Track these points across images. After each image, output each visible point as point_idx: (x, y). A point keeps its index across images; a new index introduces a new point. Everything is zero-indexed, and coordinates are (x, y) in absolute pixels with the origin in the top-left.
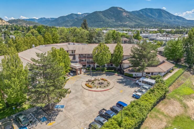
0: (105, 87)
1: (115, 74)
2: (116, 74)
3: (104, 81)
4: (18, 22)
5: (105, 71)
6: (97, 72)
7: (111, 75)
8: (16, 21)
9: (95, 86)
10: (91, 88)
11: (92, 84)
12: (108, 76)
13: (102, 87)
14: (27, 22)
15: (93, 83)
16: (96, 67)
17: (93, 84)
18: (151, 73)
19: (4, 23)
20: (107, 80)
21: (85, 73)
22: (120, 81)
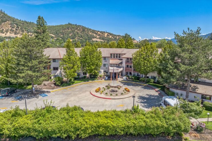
1: (156, 89)
17: (106, 89)
20: (129, 91)
21: (124, 80)
22: (147, 97)
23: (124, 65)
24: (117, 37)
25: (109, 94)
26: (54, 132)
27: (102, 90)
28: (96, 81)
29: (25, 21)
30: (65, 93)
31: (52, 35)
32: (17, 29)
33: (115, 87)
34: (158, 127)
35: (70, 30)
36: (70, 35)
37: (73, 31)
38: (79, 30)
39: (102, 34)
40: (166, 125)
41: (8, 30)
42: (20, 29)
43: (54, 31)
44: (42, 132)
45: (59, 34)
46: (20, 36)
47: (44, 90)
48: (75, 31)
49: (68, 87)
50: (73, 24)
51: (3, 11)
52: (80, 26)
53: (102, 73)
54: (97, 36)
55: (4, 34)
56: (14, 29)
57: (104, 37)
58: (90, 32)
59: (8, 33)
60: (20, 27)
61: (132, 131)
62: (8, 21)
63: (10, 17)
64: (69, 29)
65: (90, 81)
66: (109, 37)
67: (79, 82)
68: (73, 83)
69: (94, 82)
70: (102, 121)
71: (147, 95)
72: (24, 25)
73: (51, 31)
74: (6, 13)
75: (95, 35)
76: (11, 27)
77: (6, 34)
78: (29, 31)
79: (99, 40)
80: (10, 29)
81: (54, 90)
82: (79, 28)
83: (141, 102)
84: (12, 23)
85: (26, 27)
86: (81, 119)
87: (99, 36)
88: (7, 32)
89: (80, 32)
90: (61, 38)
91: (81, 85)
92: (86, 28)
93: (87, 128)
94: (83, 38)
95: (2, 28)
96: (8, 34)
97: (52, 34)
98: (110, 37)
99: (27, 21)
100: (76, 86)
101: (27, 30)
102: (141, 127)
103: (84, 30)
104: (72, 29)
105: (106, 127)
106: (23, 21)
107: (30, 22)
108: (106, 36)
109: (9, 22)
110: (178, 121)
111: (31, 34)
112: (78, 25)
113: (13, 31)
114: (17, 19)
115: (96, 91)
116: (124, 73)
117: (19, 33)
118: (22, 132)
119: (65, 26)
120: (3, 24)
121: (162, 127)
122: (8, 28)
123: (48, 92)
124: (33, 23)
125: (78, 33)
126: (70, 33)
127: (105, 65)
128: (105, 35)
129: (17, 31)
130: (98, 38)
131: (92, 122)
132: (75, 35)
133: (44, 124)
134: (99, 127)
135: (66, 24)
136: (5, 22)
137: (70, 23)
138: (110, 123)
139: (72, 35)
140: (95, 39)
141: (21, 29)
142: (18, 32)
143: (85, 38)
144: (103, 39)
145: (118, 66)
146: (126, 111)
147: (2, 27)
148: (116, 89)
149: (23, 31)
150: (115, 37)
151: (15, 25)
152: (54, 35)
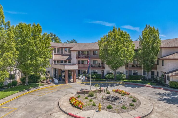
0: (124, 108)
1: (146, 85)
2: (149, 85)
3: (122, 95)
5: (123, 81)
6: (106, 82)
7: (137, 87)
9: (94, 105)
10: (79, 107)
11: (86, 98)
12: (130, 88)
13: (114, 107)
15: (90, 96)
16: (105, 73)
17: (89, 98)
145: (64, 63)
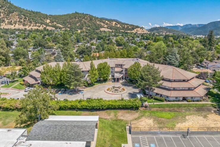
4: (159, 30)
8: (158, 29)
14: (167, 30)
15: (114, 88)
18: (160, 95)
19: (144, 31)
20: (124, 90)
21: (123, 82)
22: (133, 93)
23: (124, 72)
24: (126, 26)
25: (114, 92)
26: (95, 107)
27: (110, 89)
28: (107, 83)
29: (31, 11)
30: (92, 91)
31: (60, 26)
32: (25, 20)
33: (117, 88)
34: (129, 105)
35: (78, 19)
36: (78, 25)
37: (80, 21)
38: (86, 19)
39: (110, 22)
40: (132, 105)
41: (16, 21)
42: (27, 20)
43: (61, 21)
44: (91, 107)
45: (66, 24)
46: (28, 27)
47: (80, 89)
48: (82, 20)
49: (92, 87)
50: (80, 13)
51: (9, 1)
52: (87, 15)
53: (110, 77)
54: (104, 25)
55: (13, 26)
56: (22, 20)
57: (112, 26)
58: (98, 21)
59: (17, 24)
60: (27, 18)
61: (121, 106)
62: (15, 11)
63: (16, 7)
64: (76, 19)
65: (104, 83)
66: (117, 26)
67: (97, 84)
68: (94, 84)
69: (106, 84)
70: (111, 103)
71: (133, 92)
72: (31, 15)
73: (58, 21)
74: (12, 3)
75: (102, 24)
76: (19, 19)
77: (15, 26)
78: (36, 21)
79: (106, 30)
80: (18, 20)
81: (85, 89)
82: (86, 17)
83: (129, 96)
84: (19, 14)
85: (33, 18)
86: (103, 103)
87: (107, 25)
88: (15, 24)
89: (87, 21)
90: (69, 28)
91: (99, 86)
92: (93, 17)
93: (105, 106)
94: (90, 27)
95: (10, 20)
96: (17, 26)
97: (60, 24)
98: (119, 26)
99: (34, 11)
100: (96, 87)
101: (35, 20)
102: (124, 105)
103: (91, 19)
104: (80, 18)
105: (112, 105)
106: (29, 11)
107: (37, 12)
108: (114, 26)
109: (17, 13)
110: (137, 103)
111: (39, 25)
112: (85, 14)
113: (21, 22)
114: (24, 9)
115: (108, 90)
116: (124, 77)
117: (27, 25)
118: (84, 107)
119: (72, 15)
120: (11, 15)
121: (131, 105)
122: (16, 20)
123: (83, 90)
124: (39, 13)
125: (85, 22)
126: (78, 22)
127: (112, 72)
128: (113, 24)
129: (24, 22)
130: (106, 28)
131: (107, 104)
132: (82, 25)
133: (91, 104)
134: (110, 105)
135: (73, 13)
136: (12, 13)
137: (77, 12)
138: (114, 104)
139: (79, 25)
140: (103, 28)
141: (29, 20)
142: (26, 23)
143: (93, 27)
144: (111, 28)
145: (121, 72)
146: (119, 100)
147: (10, 18)
148: (118, 89)
149: (31, 22)
150: (123, 26)
151: (23, 16)
152: (62, 25)
